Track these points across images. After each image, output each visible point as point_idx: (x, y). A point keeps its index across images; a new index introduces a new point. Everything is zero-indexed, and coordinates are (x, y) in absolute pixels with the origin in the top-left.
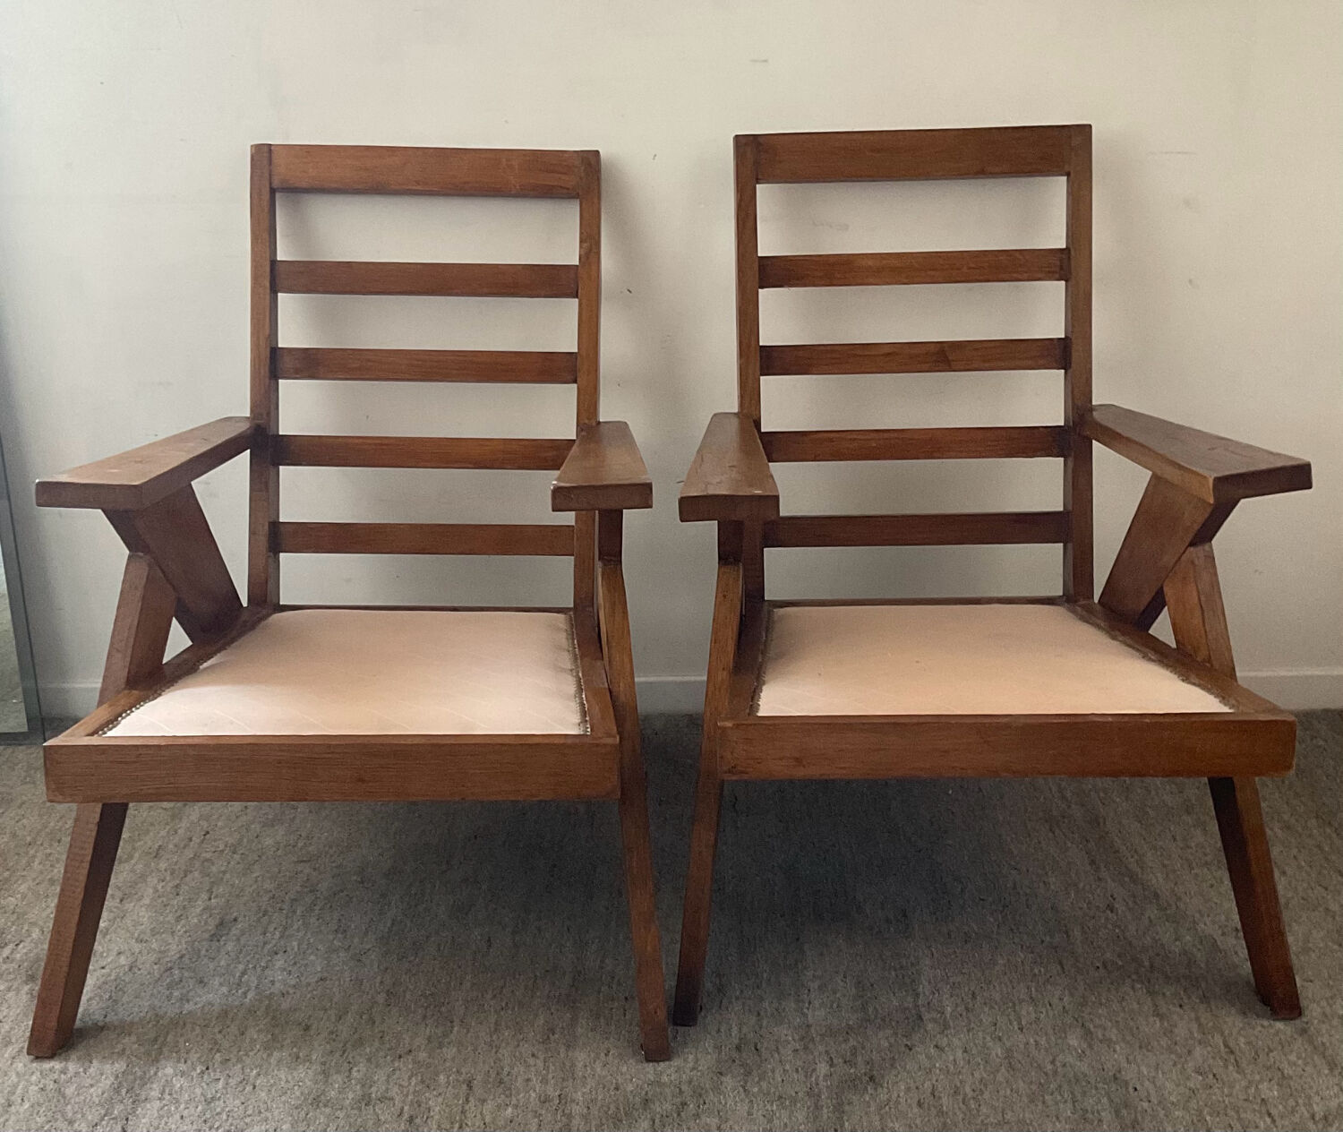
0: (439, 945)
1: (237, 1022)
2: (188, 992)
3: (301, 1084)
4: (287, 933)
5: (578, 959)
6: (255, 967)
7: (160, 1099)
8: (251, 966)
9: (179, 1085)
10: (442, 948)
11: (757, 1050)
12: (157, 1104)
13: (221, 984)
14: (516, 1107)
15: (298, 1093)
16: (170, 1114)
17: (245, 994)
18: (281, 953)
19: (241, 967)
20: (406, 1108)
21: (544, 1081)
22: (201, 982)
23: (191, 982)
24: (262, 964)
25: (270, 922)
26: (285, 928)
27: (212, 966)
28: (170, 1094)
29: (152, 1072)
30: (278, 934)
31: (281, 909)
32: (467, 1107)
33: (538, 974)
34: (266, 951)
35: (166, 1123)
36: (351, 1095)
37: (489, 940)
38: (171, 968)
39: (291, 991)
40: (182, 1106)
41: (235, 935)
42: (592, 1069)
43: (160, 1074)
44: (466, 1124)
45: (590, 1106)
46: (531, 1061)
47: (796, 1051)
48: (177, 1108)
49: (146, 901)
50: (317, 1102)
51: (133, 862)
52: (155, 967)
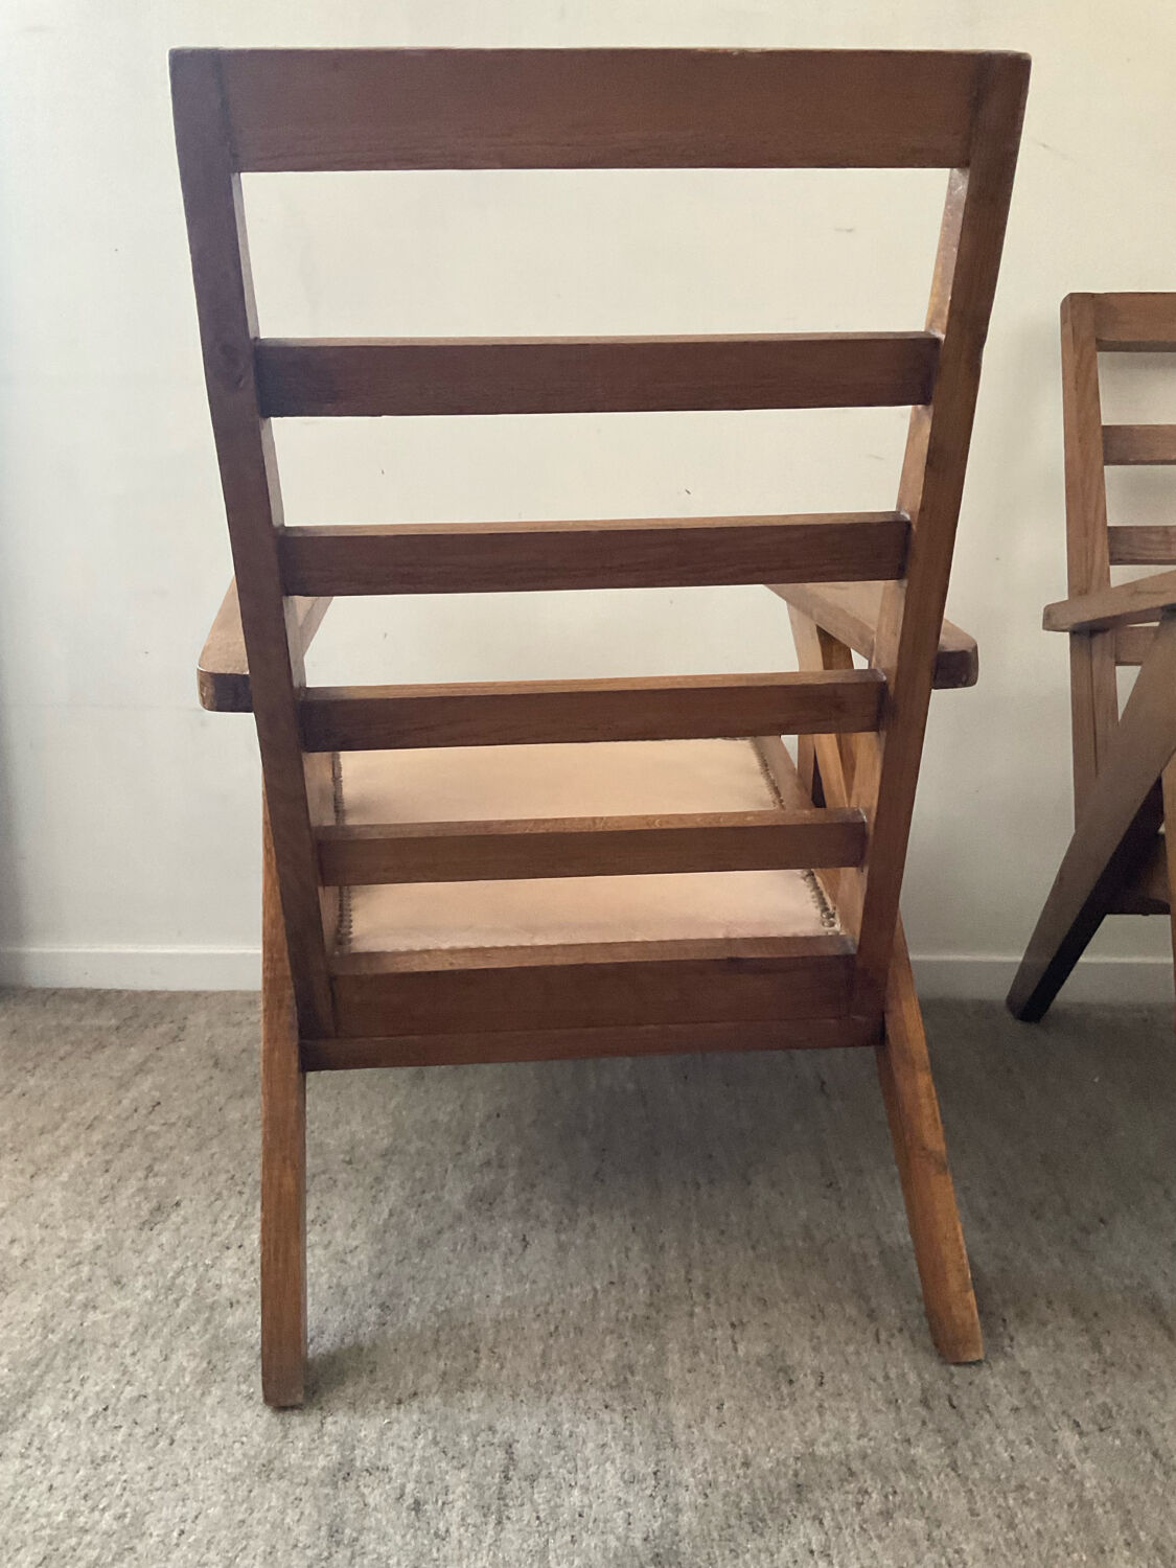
0: (456, 1244)
1: (160, 1341)
2: (97, 1296)
3: (244, 1439)
4: (245, 1223)
5: (653, 1267)
6: (195, 1266)
7: (22, 1456)
8: (190, 1264)
9: (55, 1435)
10: (459, 1247)
11: (954, 1407)
12: (17, 1465)
13: (145, 1287)
14: (586, 1490)
15: (239, 1455)
16: (32, 1482)
17: (177, 1302)
18: (234, 1248)
19: (177, 1265)
20: (410, 1487)
21: (629, 1449)
22: (118, 1282)
23: (104, 1283)
24: (207, 1262)
25: (224, 1208)
26: (244, 1216)
27: (136, 1263)
28: (40, 1449)
29: (20, 1412)
30: (233, 1224)
31: (240, 1193)
32: (507, 1488)
33: (598, 1287)
34: (214, 1243)
35: (24, 1497)
36: (322, 1462)
37: (524, 1239)
38: (80, 1263)
39: (244, 1300)
40: (55, 1470)
41: (173, 1223)
42: (702, 1431)
43: (30, 1416)
44: (508, 1518)
45: (708, 1491)
46: (606, 1416)
47: (1016, 1410)
48: (45, 1472)
49: (65, 1177)
50: (267, 1470)
51: (57, 1133)
52: (58, 1261)
